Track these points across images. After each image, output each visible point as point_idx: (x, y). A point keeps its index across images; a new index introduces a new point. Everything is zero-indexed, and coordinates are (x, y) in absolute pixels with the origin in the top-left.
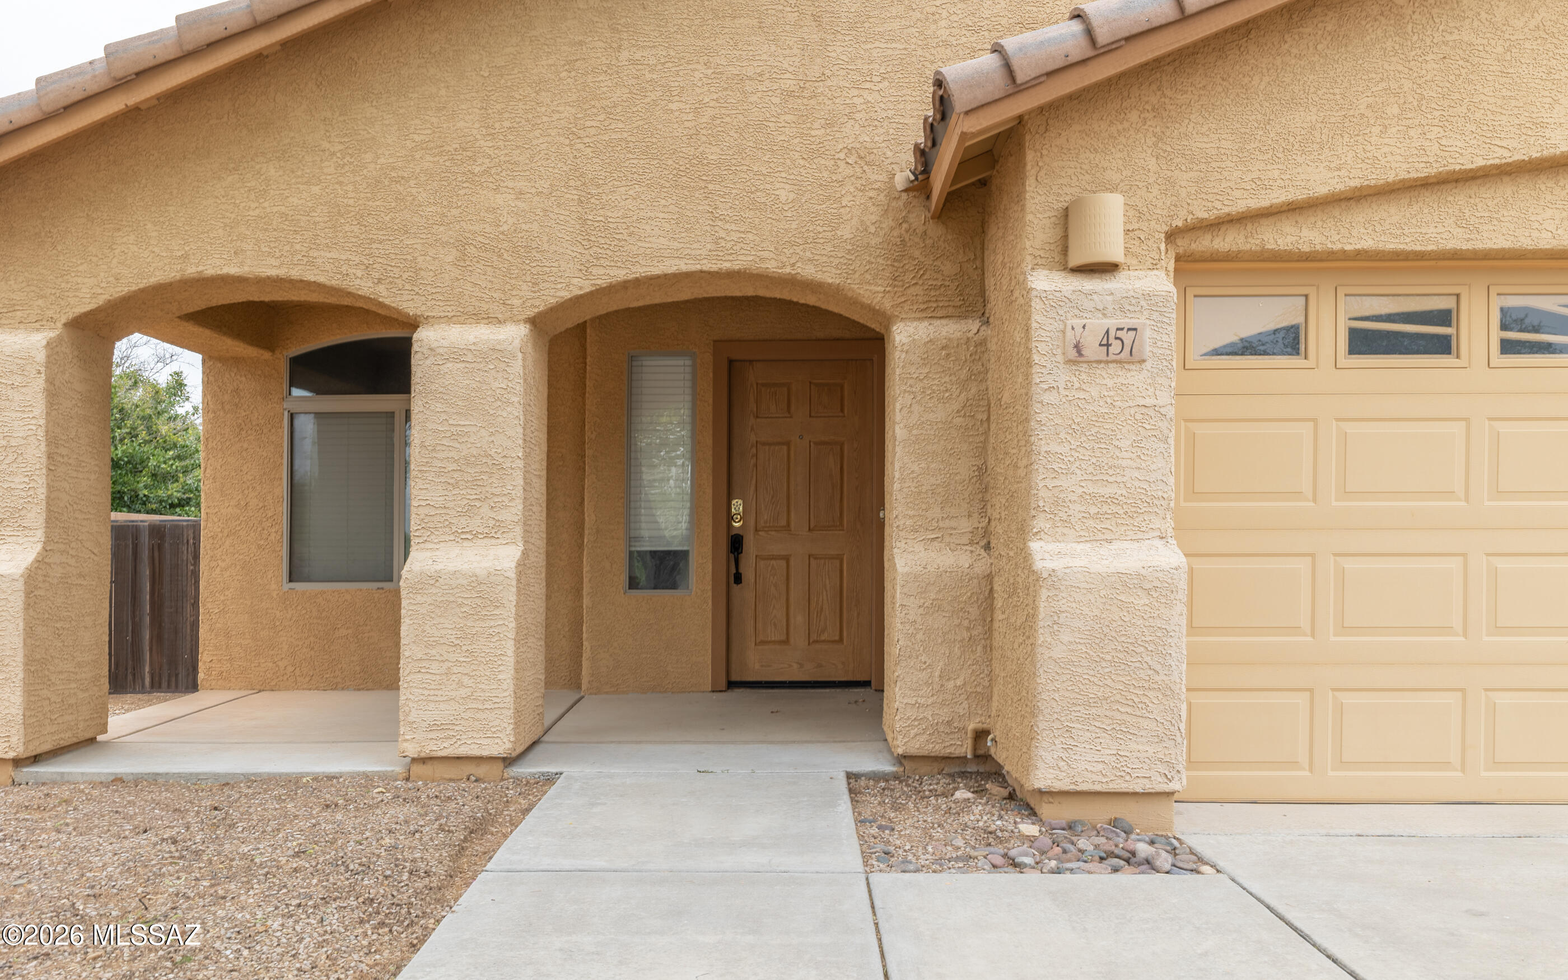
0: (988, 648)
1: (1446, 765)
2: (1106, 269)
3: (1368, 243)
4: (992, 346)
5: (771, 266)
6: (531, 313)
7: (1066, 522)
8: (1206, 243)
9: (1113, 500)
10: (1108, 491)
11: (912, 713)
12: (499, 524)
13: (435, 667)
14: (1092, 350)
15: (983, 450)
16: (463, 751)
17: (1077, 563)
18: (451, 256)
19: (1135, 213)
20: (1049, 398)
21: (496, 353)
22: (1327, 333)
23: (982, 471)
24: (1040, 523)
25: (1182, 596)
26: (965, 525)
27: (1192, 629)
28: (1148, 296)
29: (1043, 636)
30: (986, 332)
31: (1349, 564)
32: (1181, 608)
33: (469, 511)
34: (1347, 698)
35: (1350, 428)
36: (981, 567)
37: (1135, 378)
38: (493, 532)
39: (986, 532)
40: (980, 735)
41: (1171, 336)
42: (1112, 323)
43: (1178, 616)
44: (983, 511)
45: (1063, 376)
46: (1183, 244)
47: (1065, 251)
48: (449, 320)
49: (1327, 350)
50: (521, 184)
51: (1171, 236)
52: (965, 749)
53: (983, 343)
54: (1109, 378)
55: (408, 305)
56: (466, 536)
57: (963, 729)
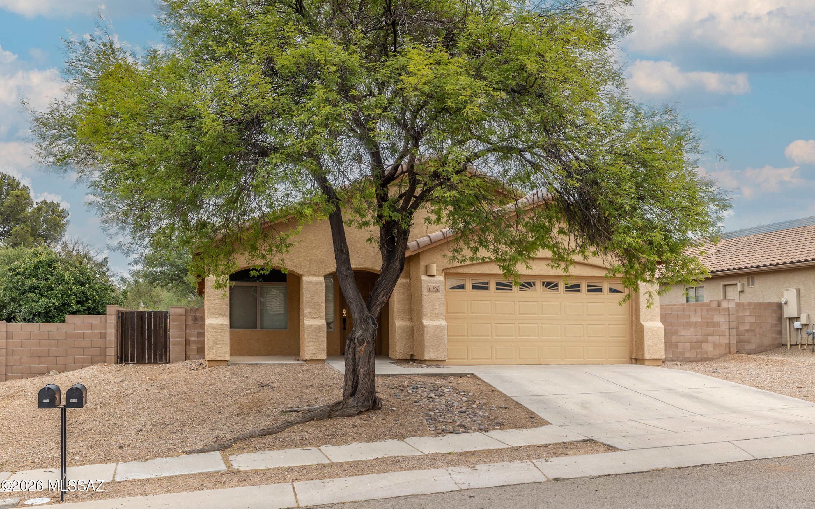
0: (413, 340)
1: (489, 359)
2: (433, 276)
3: (474, 272)
4: (412, 284)
5: (370, 267)
6: (324, 275)
7: (428, 317)
8: (449, 271)
9: (435, 314)
10: (434, 312)
11: (400, 351)
12: (321, 316)
13: (311, 343)
14: (432, 289)
15: (410, 303)
16: (317, 358)
17: (430, 324)
18: (308, 263)
19: (438, 266)
20: (425, 297)
21: (319, 283)
22: (469, 286)
23: (410, 307)
24: (424, 317)
25: (446, 329)
26: (408, 317)
27: (448, 336)
28: (440, 281)
29: (425, 335)
30: (411, 282)
31: (473, 325)
32: (446, 331)
33: (315, 313)
34: (473, 348)
35: (473, 302)
36: (411, 325)
37: (438, 294)
38: (320, 317)
39: (411, 319)
40: (412, 355)
41: (444, 287)
42: (434, 285)
43: (446, 332)
44: (411, 315)
45: (427, 293)
46: (445, 271)
47: (427, 272)
48: (308, 275)
49: (469, 289)
50: (322, 249)
51: (443, 270)
52: (409, 358)
53: (410, 284)
54: (434, 294)
55: (300, 272)
56: (314, 318)
57: (409, 354)
